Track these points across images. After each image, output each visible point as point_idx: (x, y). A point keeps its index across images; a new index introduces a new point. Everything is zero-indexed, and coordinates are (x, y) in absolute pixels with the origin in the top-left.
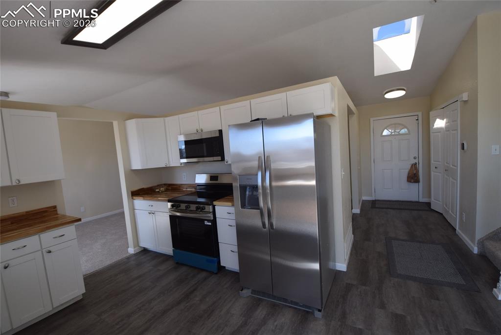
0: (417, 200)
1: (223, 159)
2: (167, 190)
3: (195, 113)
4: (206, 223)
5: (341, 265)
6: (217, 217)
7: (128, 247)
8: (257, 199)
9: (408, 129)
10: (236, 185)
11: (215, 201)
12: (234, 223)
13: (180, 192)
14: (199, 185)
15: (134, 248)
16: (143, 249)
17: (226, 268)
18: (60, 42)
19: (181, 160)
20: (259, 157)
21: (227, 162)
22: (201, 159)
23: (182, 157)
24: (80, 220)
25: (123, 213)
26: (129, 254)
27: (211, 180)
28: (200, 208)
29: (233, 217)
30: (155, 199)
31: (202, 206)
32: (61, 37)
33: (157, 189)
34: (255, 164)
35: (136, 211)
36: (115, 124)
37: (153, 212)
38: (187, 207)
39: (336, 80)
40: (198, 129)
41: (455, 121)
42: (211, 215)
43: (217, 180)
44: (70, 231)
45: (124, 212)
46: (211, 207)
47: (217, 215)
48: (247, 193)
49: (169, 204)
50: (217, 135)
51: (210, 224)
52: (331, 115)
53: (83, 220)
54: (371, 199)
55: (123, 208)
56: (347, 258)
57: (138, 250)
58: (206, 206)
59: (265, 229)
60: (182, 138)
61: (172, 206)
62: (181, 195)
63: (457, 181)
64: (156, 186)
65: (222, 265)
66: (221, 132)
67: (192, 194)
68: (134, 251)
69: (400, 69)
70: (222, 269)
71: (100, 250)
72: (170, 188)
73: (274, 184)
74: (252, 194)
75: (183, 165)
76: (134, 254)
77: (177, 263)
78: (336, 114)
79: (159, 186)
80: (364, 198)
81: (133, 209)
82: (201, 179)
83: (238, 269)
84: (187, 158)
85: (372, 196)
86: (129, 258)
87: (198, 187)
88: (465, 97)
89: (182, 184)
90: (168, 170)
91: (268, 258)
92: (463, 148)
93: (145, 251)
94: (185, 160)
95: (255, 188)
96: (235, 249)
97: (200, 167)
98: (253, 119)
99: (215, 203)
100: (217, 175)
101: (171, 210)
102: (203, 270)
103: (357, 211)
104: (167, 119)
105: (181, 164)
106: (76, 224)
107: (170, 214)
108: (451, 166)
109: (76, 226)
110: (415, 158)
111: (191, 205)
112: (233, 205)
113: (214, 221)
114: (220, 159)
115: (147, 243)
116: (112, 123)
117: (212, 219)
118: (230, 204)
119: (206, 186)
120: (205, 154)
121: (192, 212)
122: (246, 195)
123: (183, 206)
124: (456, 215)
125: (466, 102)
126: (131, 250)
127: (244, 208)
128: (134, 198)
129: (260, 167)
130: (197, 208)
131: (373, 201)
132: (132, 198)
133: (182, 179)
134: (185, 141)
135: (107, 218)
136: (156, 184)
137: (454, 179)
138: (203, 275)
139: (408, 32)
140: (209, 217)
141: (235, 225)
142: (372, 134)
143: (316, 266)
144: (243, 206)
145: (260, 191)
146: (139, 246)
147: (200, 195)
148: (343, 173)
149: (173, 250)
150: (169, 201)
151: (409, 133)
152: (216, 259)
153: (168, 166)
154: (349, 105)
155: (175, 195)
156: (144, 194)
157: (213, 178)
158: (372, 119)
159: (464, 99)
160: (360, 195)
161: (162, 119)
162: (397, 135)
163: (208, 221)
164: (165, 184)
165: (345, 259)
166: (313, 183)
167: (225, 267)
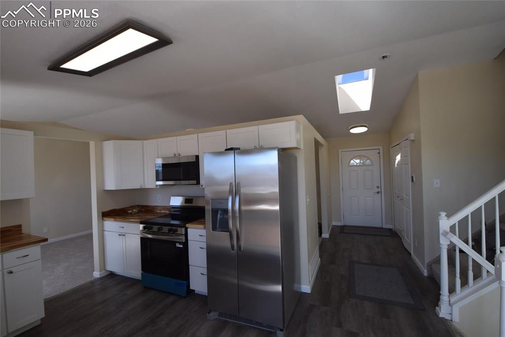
0: (381, 226)
1: (198, 183)
2: (139, 212)
3: (174, 138)
4: (178, 245)
5: (306, 288)
6: (189, 239)
7: (94, 271)
8: (227, 222)
9: (371, 161)
10: (208, 208)
11: (187, 223)
12: (204, 246)
13: (153, 214)
14: (174, 207)
15: (100, 271)
16: (109, 273)
17: (196, 292)
18: (47, 68)
19: (157, 182)
20: (231, 183)
21: (202, 186)
22: (178, 182)
23: (158, 180)
24: (46, 240)
25: (91, 235)
26: (94, 278)
27: (185, 203)
28: (173, 230)
29: (204, 239)
30: (127, 220)
31: (174, 228)
32: (49, 64)
33: (130, 210)
34: (227, 188)
35: (106, 233)
36: (92, 145)
37: (124, 234)
38: (159, 229)
39: (301, 118)
40: (176, 153)
41: (406, 156)
42: (183, 238)
43: (192, 203)
44: (35, 251)
45: (92, 233)
46: (183, 229)
47: (189, 238)
48: (219, 216)
49: (141, 226)
50: (194, 160)
51: (182, 246)
52: (296, 148)
53: (50, 241)
54: (340, 225)
55: (92, 229)
56: (312, 280)
57: (104, 274)
58: (179, 229)
59: (234, 251)
60: (160, 162)
61: (144, 228)
62: (154, 217)
63: (410, 209)
64: (128, 208)
65: (191, 288)
66: (197, 157)
67: (166, 216)
68: (100, 274)
69: (360, 109)
70: (191, 292)
71: (62, 274)
72: (143, 210)
73: (243, 208)
74: (223, 218)
75: (158, 187)
76: (100, 278)
77: (145, 287)
78: (302, 147)
79: (132, 207)
80: (334, 223)
81: (102, 231)
82: (177, 201)
83: (207, 292)
84: (163, 180)
85: (341, 221)
86: (93, 282)
87: (172, 209)
88: (412, 137)
89: (156, 206)
90: (143, 191)
91: (235, 281)
92: (413, 181)
93: (112, 275)
94: (161, 183)
95: (226, 211)
96: (205, 271)
97: (176, 189)
98: (228, 148)
99: (187, 225)
100: (192, 198)
101: (144, 232)
102: (171, 294)
103: (326, 235)
104: (145, 142)
105: (157, 186)
106: (42, 244)
107: (142, 236)
108: (404, 196)
109: (41, 246)
110: (378, 187)
111: (164, 227)
112: (205, 228)
113: (186, 244)
114: (195, 183)
115: (114, 266)
116: (88, 143)
117: (184, 241)
118: (202, 226)
119: (181, 208)
120: (182, 178)
121: (164, 234)
122: (217, 218)
123: (155, 228)
124: (410, 241)
125: (413, 140)
126: (97, 274)
127: (215, 231)
128: (105, 219)
129: (231, 192)
130: (170, 230)
131: (342, 226)
132: (103, 219)
133: (157, 201)
134: (163, 164)
135: (72, 240)
136: (128, 206)
137: (407, 208)
138: (171, 299)
139: (367, 79)
140: (181, 239)
141: (206, 247)
142: (340, 164)
143: (279, 288)
144: (214, 229)
145: (230, 214)
146: (105, 270)
147: (174, 217)
148: (309, 200)
149: (142, 273)
150: (141, 223)
151: (372, 165)
152: (185, 282)
153: (143, 187)
154: (317, 138)
155: (149, 217)
156: (116, 215)
157: (188, 200)
158: (340, 151)
159: (412, 139)
160: (330, 220)
161: (141, 141)
162: (361, 166)
163: (180, 243)
164: (138, 206)
165: (310, 282)
166: (277, 208)
167: (194, 291)
